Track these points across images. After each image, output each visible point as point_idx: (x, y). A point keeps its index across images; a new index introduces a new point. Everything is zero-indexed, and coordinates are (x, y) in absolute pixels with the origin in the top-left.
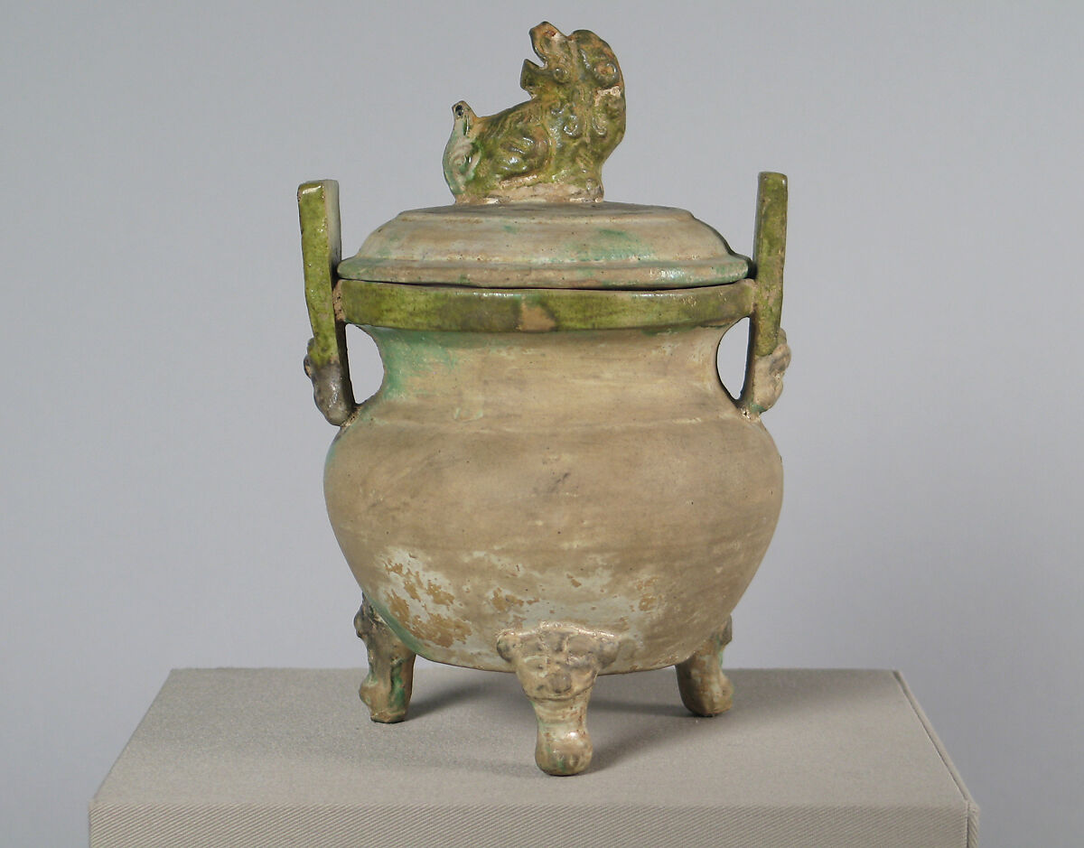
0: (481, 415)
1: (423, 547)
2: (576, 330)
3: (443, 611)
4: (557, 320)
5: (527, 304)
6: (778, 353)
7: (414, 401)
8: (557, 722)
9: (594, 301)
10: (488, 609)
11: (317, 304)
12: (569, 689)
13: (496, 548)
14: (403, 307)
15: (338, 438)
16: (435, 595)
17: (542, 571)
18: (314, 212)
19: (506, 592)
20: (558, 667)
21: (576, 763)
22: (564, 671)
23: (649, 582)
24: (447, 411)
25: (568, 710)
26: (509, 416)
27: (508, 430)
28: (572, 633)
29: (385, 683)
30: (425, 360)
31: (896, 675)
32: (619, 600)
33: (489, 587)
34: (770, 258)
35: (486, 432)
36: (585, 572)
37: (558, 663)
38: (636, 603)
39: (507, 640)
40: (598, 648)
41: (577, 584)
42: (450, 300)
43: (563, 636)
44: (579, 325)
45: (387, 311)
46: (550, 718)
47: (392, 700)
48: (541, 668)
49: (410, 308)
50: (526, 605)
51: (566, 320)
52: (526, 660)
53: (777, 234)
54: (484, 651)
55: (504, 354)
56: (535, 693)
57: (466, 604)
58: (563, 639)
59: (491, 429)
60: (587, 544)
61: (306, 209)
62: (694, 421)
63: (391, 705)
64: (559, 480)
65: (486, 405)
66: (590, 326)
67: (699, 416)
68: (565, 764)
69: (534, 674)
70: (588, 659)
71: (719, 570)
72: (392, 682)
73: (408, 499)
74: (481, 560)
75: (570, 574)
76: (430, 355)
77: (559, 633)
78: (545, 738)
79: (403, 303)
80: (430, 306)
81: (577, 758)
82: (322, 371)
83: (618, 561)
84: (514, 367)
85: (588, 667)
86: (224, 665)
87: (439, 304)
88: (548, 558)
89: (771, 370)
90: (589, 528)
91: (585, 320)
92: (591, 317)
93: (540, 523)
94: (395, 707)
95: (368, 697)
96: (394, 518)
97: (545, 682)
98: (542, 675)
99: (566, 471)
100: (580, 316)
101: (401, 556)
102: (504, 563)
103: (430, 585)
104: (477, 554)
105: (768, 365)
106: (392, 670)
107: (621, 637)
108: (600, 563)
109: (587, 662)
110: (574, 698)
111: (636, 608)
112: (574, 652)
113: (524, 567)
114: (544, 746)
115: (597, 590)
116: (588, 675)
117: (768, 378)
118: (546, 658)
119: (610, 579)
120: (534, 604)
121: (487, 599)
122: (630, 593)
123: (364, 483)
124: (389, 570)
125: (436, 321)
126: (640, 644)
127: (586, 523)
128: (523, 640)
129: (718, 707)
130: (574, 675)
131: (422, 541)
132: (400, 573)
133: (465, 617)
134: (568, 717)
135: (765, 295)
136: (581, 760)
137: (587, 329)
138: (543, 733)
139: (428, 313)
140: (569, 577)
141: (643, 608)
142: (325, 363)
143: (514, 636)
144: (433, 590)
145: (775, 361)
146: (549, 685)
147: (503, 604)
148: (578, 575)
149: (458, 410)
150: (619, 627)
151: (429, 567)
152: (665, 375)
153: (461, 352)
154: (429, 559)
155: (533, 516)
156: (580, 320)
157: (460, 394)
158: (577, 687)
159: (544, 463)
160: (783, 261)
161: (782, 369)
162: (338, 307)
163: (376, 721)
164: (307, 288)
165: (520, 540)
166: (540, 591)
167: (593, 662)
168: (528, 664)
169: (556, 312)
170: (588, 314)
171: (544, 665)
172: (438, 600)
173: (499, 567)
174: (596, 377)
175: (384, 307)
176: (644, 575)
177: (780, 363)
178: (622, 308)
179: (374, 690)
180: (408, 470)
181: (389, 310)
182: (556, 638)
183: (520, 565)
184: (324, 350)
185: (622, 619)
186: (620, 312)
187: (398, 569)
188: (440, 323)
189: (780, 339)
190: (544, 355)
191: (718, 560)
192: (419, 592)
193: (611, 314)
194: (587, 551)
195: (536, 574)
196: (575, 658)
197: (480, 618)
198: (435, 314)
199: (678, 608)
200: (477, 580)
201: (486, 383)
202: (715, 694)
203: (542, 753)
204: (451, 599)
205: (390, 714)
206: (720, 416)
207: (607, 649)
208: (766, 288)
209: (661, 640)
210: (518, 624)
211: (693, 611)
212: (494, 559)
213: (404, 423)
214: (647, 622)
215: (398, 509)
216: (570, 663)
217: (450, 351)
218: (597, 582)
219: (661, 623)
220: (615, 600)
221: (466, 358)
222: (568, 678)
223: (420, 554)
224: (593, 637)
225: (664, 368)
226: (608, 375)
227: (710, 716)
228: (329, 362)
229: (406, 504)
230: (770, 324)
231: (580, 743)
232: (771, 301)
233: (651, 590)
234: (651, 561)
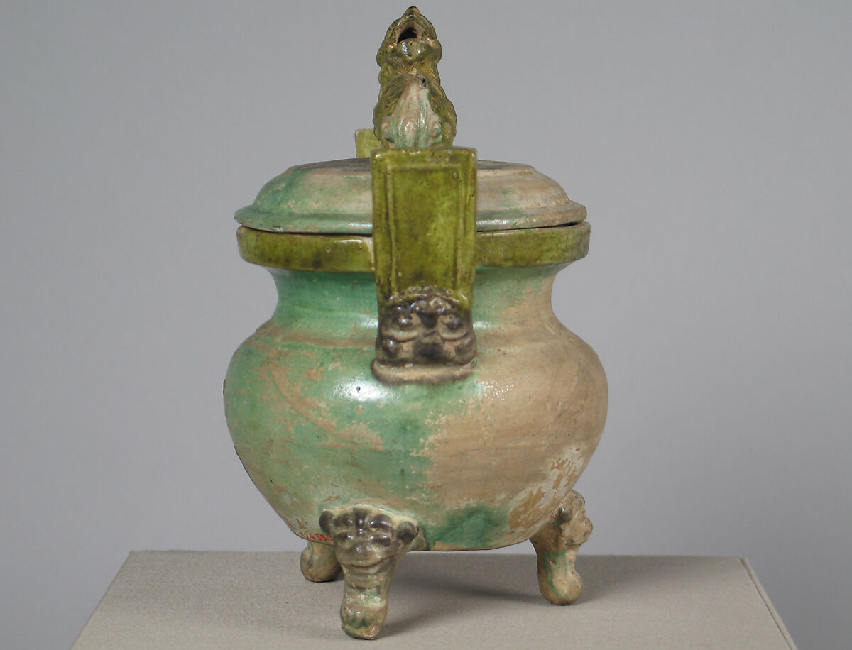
31: (743, 562)
45: (547, 251)
86: (175, 548)
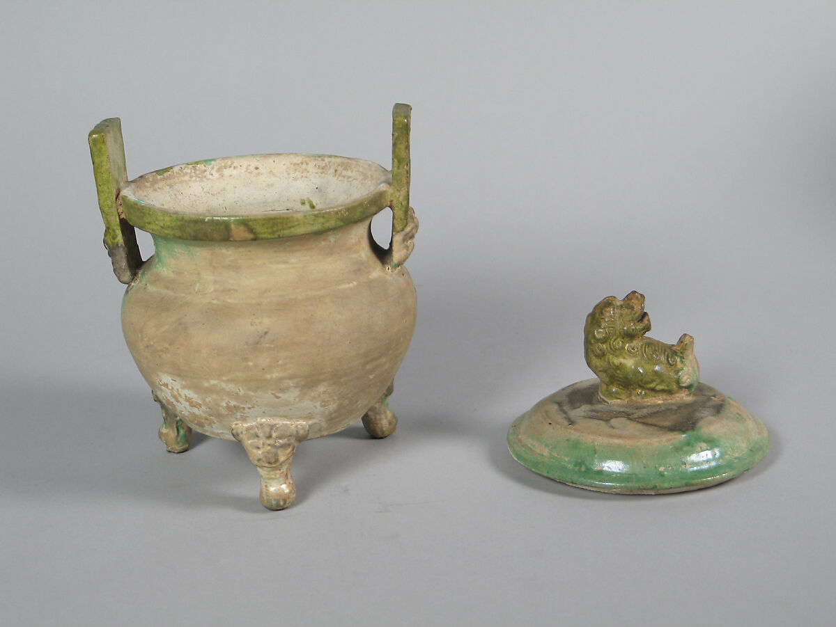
0: (212, 289)
1: (179, 376)
2: (268, 239)
3: (196, 410)
4: (255, 233)
5: (234, 224)
6: (408, 229)
7: (172, 275)
8: (271, 479)
9: (279, 220)
10: (224, 412)
11: (106, 209)
12: (277, 461)
13: (224, 378)
14: (157, 222)
15: (127, 292)
16: (190, 402)
17: (255, 391)
18: (101, 152)
19: (233, 403)
20: (269, 448)
21: (285, 503)
22: (273, 450)
23: (325, 392)
24: (191, 285)
25: (278, 472)
26: (230, 290)
27: (229, 301)
28: (278, 424)
29: (173, 430)
30: (176, 250)
32: (307, 403)
33: (222, 400)
34: (399, 171)
35: (215, 302)
36: (282, 390)
37: (269, 445)
38: (318, 404)
39: (237, 428)
40: (295, 433)
41: (278, 397)
42: (186, 221)
43: (272, 427)
44: (269, 236)
46: (267, 476)
47: (179, 439)
48: (258, 448)
49: (162, 225)
50: (246, 409)
51: (261, 234)
52: (249, 442)
53: (403, 155)
54: (225, 431)
55: (224, 251)
56: (256, 463)
57: (210, 408)
58: (271, 429)
59: (218, 299)
60: (283, 374)
61: (94, 149)
62: (351, 285)
63: (178, 443)
64: (261, 337)
65: (215, 282)
66: (276, 236)
67: (354, 280)
68: (278, 504)
69: (255, 451)
70: (288, 440)
71: (371, 377)
72: (178, 430)
73: (167, 346)
74: (214, 385)
75: (273, 392)
76: (179, 249)
77: (269, 425)
78: (264, 487)
79: (157, 220)
80: (173, 224)
81: (285, 501)
82: (114, 251)
83: (303, 383)
84: (232, 258)
85: (289, 445)
87: (179, 223)
88: (259, 384)
89: (404, 240)
90: (282, 365)
91: (273, 233)
92: (277, 231)
93: (251, 364)
94: (181, 444)
95: (163, 438)
96: (160, 357)
97: (261, 457)
98: (260, 452)
99: (266, 330)
100: (270, 231)
101: (166, 379)
102: (230, 387)
103: (186, 397)
104: (212, 382)
105: (401, 238)
106: (177, 423)
107: (310, 422)
108: (292, 385)
109: (288, 442)
110: (281, 464)
111: (318, 406)
112: (280, 437)
113: (243, 389)
114: (264, 493)
115: (291, 399)
116: (290, 450)
117: (403, 245)
118: (261, 442)
119: (299, 393)
120: (252, 409)
121: (221, 406)
122: (313, 399)
123: (141, 331)
124: (161, 385)
125: (178, 233)
126: (324, 424)
127: (280, 362)
128: (248, 429)
129: (386, 433)
130: (280, 452)
131: (178, 372)
132: (167, 387)
133: (210, 415)
134: (278, 476)
135: (397, 194)
136: (288, 501)
137: (275, 238)
138: (263, 485)
139: (172, 228)
140: (272, 394)
141: (322, 406)
142: (115, 246)
143: (241, 426)
144: (188, 399)
145: (407, 234)
146: (264, 459)
147: (232, 410)
148: (278, 392)
149: (198, 285)
150: (309, 417)
151: (184, 387)
152: (332, 254)
153: (197, 249)
154: (184, 383)
155: (246, 359)
156: (270, 233)
157: (199, 274)
158: (282, 459)
159: (252, 325)
160: (408, 172)
161: (412, 237)
162: (120, 211)
163: (170, 452)
164: (99, 200)
165: (239, 374)
166: (255, 402)
167: (293, 441)
168: (251, 444)
169: (254, 229)
170: (275, 229)
171: (261, 446)
172: (192, 405)
173: (228, 390)
174: (285, 262)
175: (146, 220)
176: (321, 388)
177: (411, 234)
178: (297, 223)
179: (167, 434)
180: (167, 327)
181: (149, 223)
182: (267, 429)
183: (240, 388)
184: (114, 238)
185: (310, 413)
186: (296, 226)
187: (166, 385)
188: (181, 235)
189: (409, 219)
190: (250, 251)
191: (370, 372)
192: (180, 399)
193: (290, 228)
194: (281, 379)
195: (251, 393)
196: (280, 441)
197: (219, 416)
198: (177, 229)
199: (347, 402)
200: (214, 396)
201: (214, 267)
202: (384, 426)
203: (263, 498)
204: (200, 405)
205: (178, 448)
206: (370, 277)
207: (301, 432)
208: (398, 190)
209: (337, 420)
210: (244, 419)
211: (357, 402)
212: (224, 385)
213: (165, 292)
214: (327, 412)
215: (162, 351)
216: (277, 444)
217: (191, 248)
218: (292, 395)
219: (335, 411)
220: (305, 404)
221: (201, 254)
222: (276, 455)
223: (178, 379)
224: (292, 425)
225: (331, 251)
226: (293, 260)
227: (382, 438)
228: (117, 245)
229: (167, 349)
230: (402, 212)
231: (287, 491)
232: (401, 198)
233: (327, 396)
234: (324, 380)
